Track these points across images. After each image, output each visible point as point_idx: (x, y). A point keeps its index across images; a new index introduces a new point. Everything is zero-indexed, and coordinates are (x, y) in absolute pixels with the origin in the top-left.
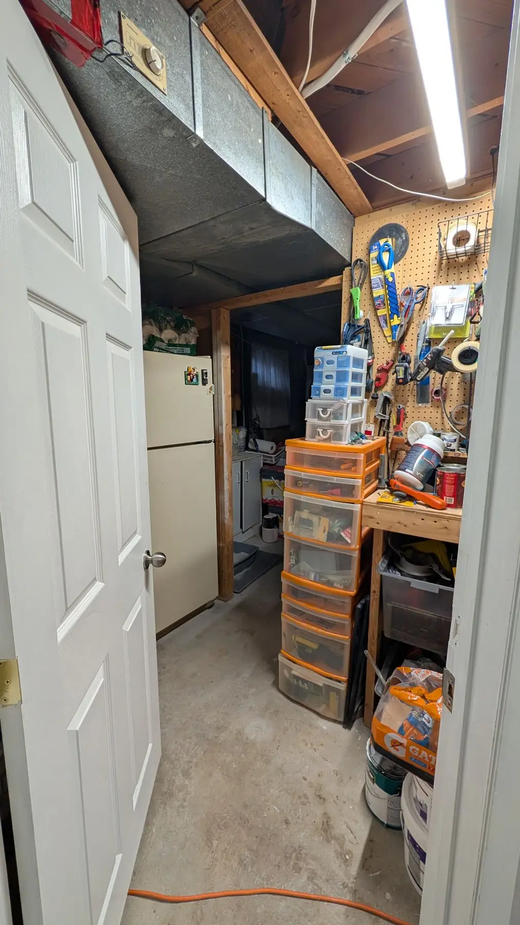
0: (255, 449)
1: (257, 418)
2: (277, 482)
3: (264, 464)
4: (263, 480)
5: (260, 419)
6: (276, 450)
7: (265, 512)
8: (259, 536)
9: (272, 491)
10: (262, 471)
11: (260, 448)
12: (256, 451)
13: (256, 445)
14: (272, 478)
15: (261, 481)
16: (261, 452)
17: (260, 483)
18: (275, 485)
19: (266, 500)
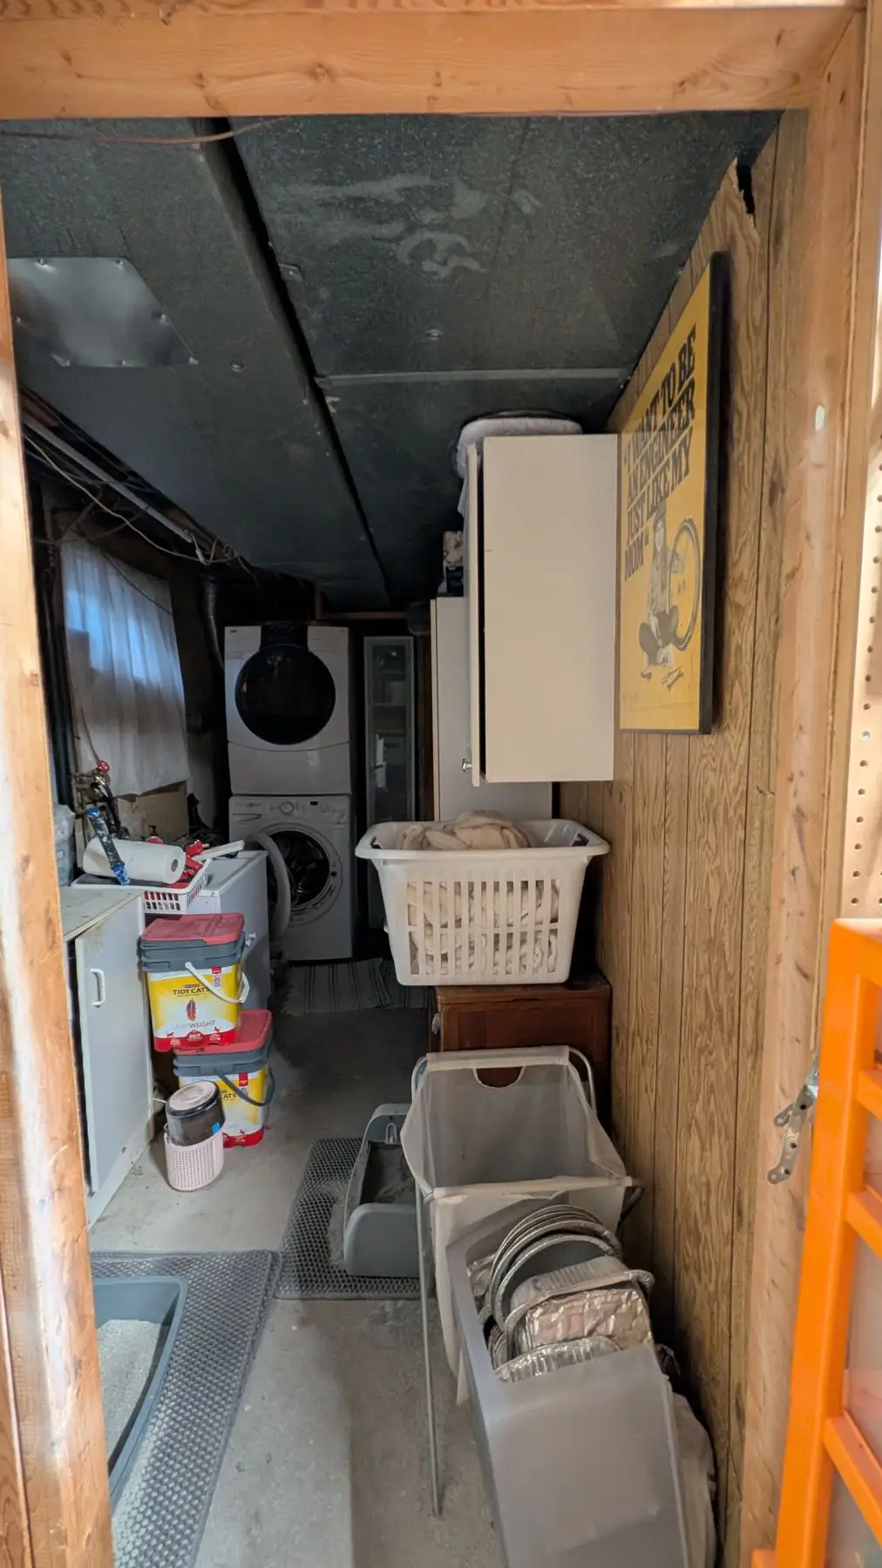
0: (112, 874)
1: (101, 770)
2: (206, 977)
3: (149, 919)
4: (154, 977)
5: (110, 774)
6: (187, 867)
7: (166, 1084)
8: (151, 1168)
9: (191, 1009)
10: (142, 948)
11: (131, 871)
12: (115, 881)
13: (117, 864)
14: (189, 965)
15: (143, 977)
16: (134, 882)
17: (138, 985)
18: (200, 988)
19: (166, 1042)
